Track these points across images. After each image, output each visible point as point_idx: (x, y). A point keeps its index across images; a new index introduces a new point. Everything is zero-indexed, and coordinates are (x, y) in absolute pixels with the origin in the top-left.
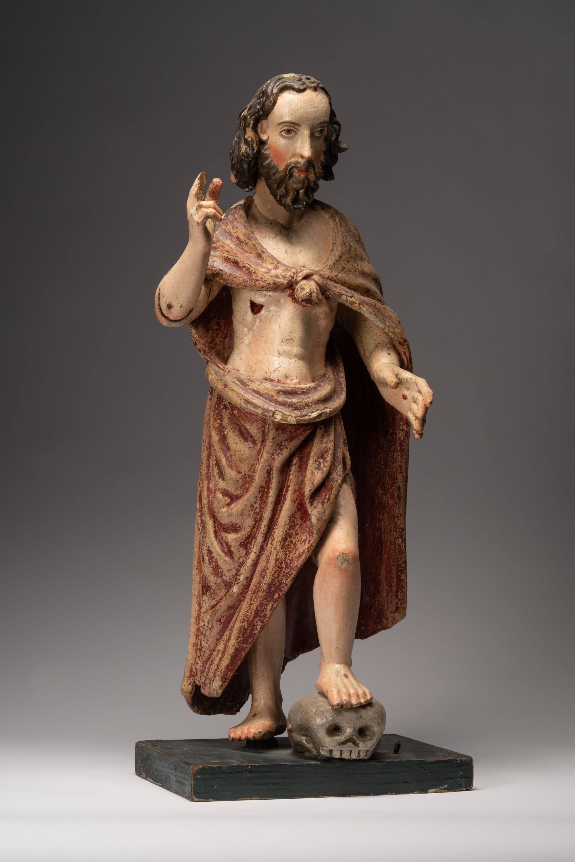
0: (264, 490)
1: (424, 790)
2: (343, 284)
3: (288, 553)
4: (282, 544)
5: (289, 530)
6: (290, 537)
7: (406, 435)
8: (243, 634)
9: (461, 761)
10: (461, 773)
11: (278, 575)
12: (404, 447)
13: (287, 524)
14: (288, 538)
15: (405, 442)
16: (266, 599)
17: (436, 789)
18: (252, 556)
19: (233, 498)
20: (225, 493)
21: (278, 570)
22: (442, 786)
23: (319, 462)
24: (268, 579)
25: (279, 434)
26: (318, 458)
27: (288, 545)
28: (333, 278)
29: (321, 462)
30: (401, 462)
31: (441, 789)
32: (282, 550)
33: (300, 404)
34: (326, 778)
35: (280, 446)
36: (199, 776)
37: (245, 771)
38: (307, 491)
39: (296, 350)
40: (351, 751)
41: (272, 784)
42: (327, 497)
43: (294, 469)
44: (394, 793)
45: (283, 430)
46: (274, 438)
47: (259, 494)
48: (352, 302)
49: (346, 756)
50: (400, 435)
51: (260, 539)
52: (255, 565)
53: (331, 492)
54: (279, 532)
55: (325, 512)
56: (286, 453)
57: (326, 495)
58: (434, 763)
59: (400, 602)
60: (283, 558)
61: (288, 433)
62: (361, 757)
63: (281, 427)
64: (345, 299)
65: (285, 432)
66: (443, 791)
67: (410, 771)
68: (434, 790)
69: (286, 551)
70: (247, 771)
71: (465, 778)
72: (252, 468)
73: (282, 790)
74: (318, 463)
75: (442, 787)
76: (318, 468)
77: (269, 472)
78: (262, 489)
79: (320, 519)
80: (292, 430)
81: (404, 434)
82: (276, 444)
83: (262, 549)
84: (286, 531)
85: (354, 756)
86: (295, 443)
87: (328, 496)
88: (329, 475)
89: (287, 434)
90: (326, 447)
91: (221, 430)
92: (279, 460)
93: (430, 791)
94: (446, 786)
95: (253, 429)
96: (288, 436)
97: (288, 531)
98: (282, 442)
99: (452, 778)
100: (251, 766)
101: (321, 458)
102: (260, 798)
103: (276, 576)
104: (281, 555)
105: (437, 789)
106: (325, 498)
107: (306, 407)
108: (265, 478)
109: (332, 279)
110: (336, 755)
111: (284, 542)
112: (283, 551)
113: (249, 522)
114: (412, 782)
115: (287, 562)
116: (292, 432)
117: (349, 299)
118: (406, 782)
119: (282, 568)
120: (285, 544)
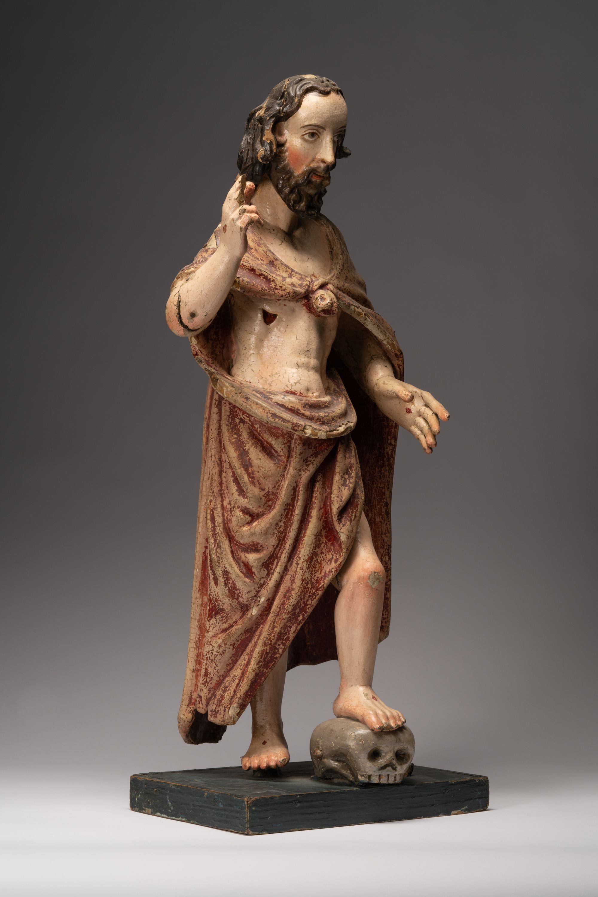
0: (289, 508)
1: (448, 813)
2: (349, 294)
3: (313, 572)
4: (308, 563)
5: (315, 549)
6: (316, 557)
7: (393, 450)
8: (265, 658)
9: (479, 780)
10: (479, 793)
11: (304, 595)
12: (391, 462)
13: (314, 542)
14: (314, 558)
15: (392, 457)
16: (290, 621)
17: (457, 811)
18: (275, 577)
19: (253, 517)
20: (245, 511)
21: (304, 591)
22: (463, 807)
23: (345, 478)
24: (293, 600)
25: (305, 449)
26: (344, 474)
27: (314, 564)
28: (341, 287)
29: (346, 478)
30: (389, 477)
31: (462, 810)
32: (308, 570)
33: (328, 418)
34: (365, 804)
35: (306, 461)
36: (254, 809)
37: (294, 801)
38: (335, 508)
39: (313, 362)
40: (388, 775)
41: (319, 813)
42: (354, 514)
43: (318, 486)
44: (422, 817)
45: (309, 445)
46: (301, 454)
47: (284, 512)
48: (359, 312)
49: (384, 781)
51: (284, 558)
52: (278, 585)
53: (356, 509)
54: (304, 551)
55: (353, 531)
56: (312, 468)
57: (352, 512)
58: (456, 784)
59: (384, 621)
60: (309, 578)
61: (313, 448)
62: (396, 782)
63: (307, 442)
64: (353, 309)
65: (311, 447)
66: (464, 812)
67: (436, 794)
68: (456, 812)
69: (312, 571)
70: (296, 800)
71: (482, 798)
72: (277, 485)
73: (327, 818)
74: (343, 479)
75: (463, 809)
76: (344, 484)
77: (295, 489)
78: (287, 507)
79: (349, 537)
80: (316, 445)
81: (392, 448)
82: (303, 459)
83: (286, 569)
84: (313, 550)
85: (391, 781)
86: (319, 459)
87: (354, 513)
88: (354, 490)
89: (312, 450)
90: (350, 463)
91: (239, 446)
92: (305, 477)
93: (453, 812)
94: (466, 807)
95: (277, 445)
96: (313, 452)
97: (314, 550)
98: (307, 457)
99: (471, 799)
100: (299, 795)
101: (346, 474)
102: (307, 828)
103: (302, 597)
104: (307, 575)
105: (459, 810)
106: (352, 516)
107: (333, 421)
108: (291, 495)
109: (340, 288)
110: (375, 780)
111: (310, 562)
112: (309, 571)
113: (273, 541)
114: (438, 804)
115: (313, 582)
116: (317, 447)
117: (356, 309)
118: (433, 805)
119: (308, 588)
120: (311, 563)
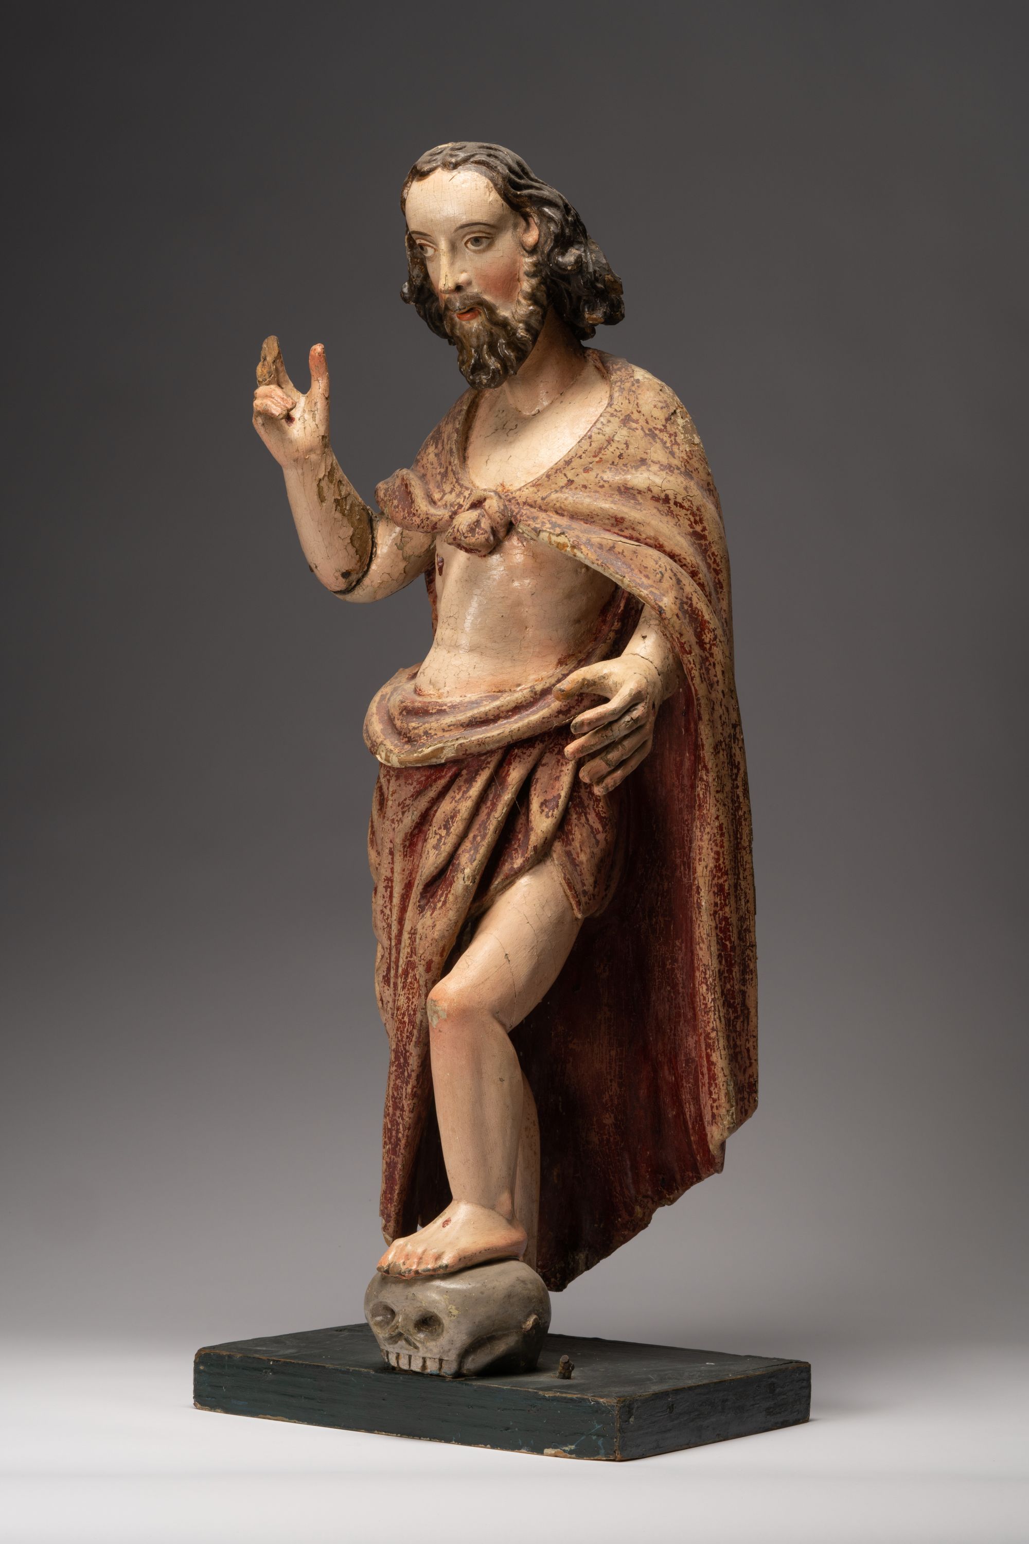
0: (391, 885)
1: (537, 1449)
3: (411, 996)
4: (403, 980)
5: (411, 957)
6: (413, 970)
9: (598, 1403)
10: (598, 1427)
11: (401, 1035)
13: (407, 945)
14: (411, 971)
17: (556, 1450)
21: (400, 1027)
22: (567, 1446)
23: (441, 836)
25: (400, 786)
26: (440, 828)
27: (411, 983)
28: (535, 502)
29: (443, 835)
31: (564, 1451)
32: (404, 992)
33: (416, 731)
34: (384, 1400)
35: (403, 807)
36: (202, 1368)
37: (265, 1368)
40: (410, 1357)
41: (305, 1398)
42: (443, 899)
44: (488, 1446)
45: (406, 778)
46: (394, 793)
47: (386, 891)
48: (558, 544)
49: (403, 1364)
50: (699, 789)
53: (449, 889)
55: (434, 926)
57: (441, 895)
58: (552, 1400)
60: (405, 1006)
61: (415, 784)
62: (428, 1371)
64: (546, 539)
65: (410, 782)
66: (569, 1456)
67: (514, 1410)
68: (553, 1451)
69: (409, 994)
70: (269, 1368)
71: (604, 1436)
73: (319, 1410)
74: (438, 837)
75: (567, 1448)
77: (393, 853)
78: (388, 883)
80: (422, 779)
82: (397, 803)
84: (407, 958)
85: (415, 1367)
86: (420, 802)
87: (444, 896)
88: (452, 858)
89: (413, 786)
92: (398, 832)
93: (546, 1451)
94: (573, 1447)
96: (415, 790)
97: (409, 959)
98: (405, 800)
99: (582, 1434)
100: (274, 1361)
101: (444, 829)
102: (287, 1420)
103: (400, 1038)
104: (402, 1001)
105: (559, 1450)
106: (439, 901)
108: (389, 863)
109: (533, 504)
110: (393, 1360)
111: (405, 978)
112: (405, 994)
113: (385, 941)
114: (517, 1429)
115: (410, 1014)
116: (422, 781)
117: (554, 538)
118: (507, 1429)
119: (404, 1022)
120: (406, 980)
